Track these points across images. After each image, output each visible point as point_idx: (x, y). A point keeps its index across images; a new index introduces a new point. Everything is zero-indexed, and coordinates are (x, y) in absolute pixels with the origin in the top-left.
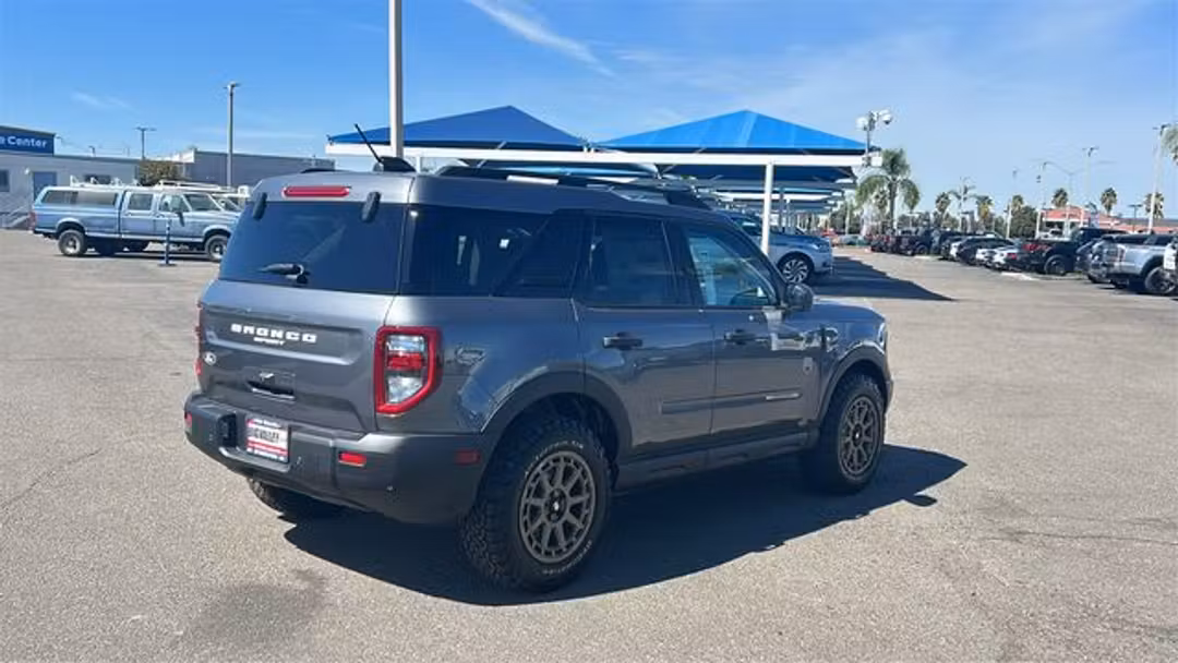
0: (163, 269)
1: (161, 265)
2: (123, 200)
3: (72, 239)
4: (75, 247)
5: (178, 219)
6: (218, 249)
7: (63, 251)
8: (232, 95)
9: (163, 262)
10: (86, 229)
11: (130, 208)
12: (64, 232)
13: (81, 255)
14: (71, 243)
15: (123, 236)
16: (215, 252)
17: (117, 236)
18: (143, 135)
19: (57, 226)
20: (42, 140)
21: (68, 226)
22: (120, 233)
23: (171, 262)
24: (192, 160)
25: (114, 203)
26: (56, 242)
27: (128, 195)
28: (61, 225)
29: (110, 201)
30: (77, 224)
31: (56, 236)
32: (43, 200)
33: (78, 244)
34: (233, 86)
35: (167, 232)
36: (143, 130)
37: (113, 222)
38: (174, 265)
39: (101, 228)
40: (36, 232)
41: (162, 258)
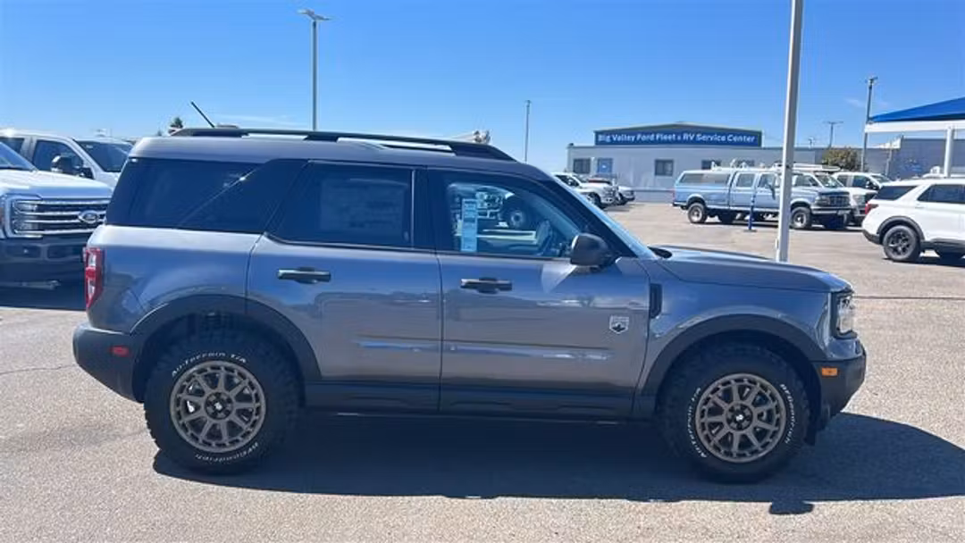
0: (746, 234)
1: (745, 231)
2: (732, 181)
3: (697, 211)
4: (698, 215)
5: (771, 194)
6: (799, 219)
7: (690, 218)
8: (871, 88)
9: (747, 228)
10: (706, 202)
11: (737, 185)
12: (692, 204)
13: (702, 222)
14: (696, 213)
15: (731, 208)
16: (797, 221)
17: (727, 208)
18: (832, 128)
19: (687, 200)
20: (751, 136)
21: (696, 200)
22: (728, 205)
23: (753, 228)
24: (898, 147)
25: (727, 182)
26: (687, 212)
27: (738, 175)
28: (691, 199)
29: (722, 180)
30: (700, 199)
31: (687, 208)
32: (681, 181)
33: (701, 215)
34: (872, 80)
35: (752, 204)
36: (833, 123)
37: (724, 197)
38: (755, 231)
39: (716, 202)
40: (675, 205)
41: (746, 225)
